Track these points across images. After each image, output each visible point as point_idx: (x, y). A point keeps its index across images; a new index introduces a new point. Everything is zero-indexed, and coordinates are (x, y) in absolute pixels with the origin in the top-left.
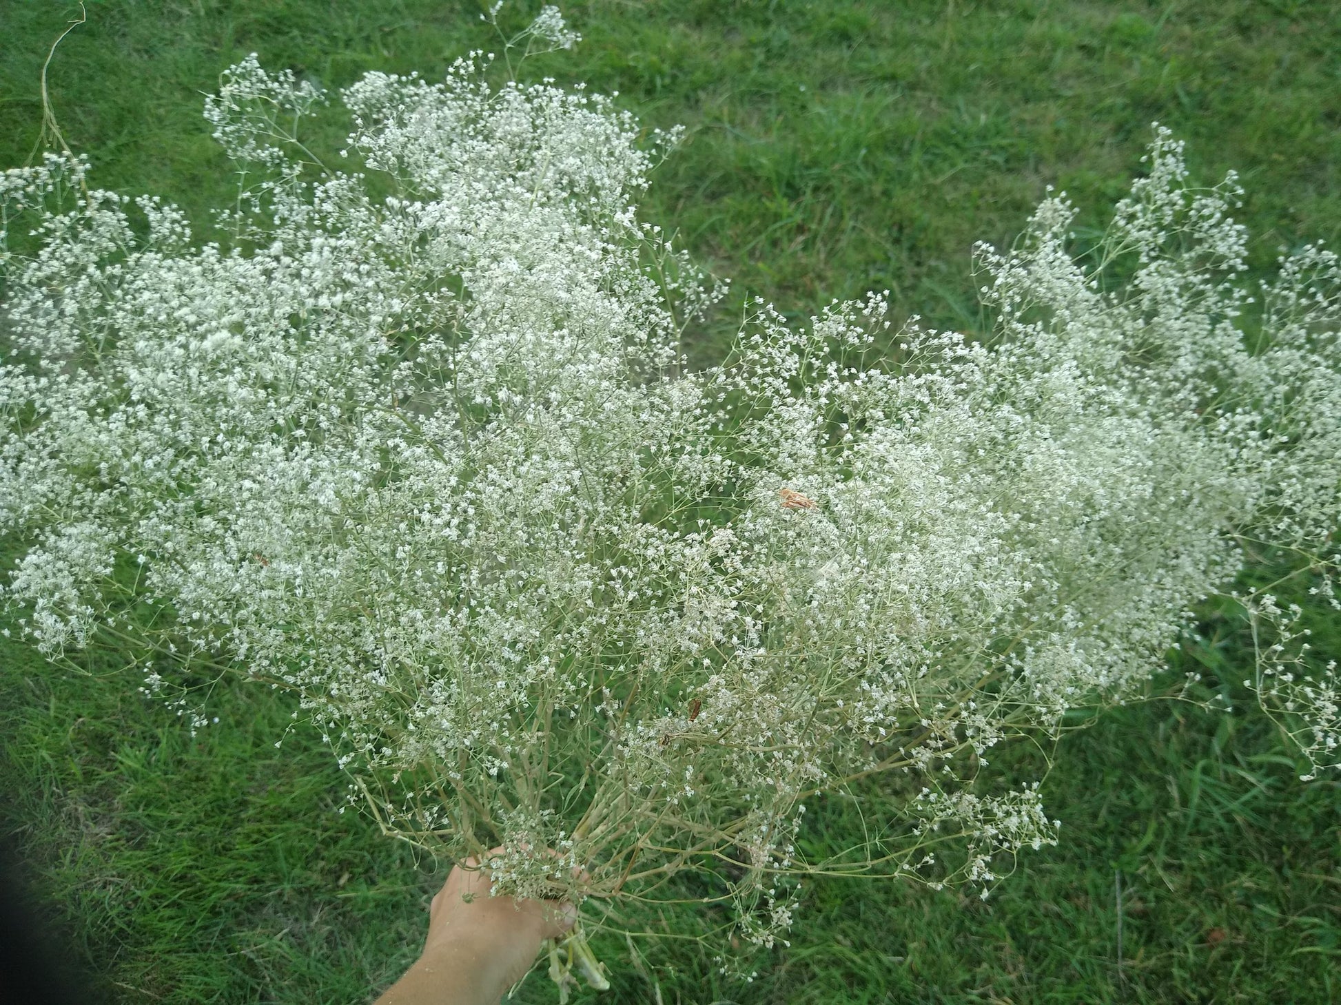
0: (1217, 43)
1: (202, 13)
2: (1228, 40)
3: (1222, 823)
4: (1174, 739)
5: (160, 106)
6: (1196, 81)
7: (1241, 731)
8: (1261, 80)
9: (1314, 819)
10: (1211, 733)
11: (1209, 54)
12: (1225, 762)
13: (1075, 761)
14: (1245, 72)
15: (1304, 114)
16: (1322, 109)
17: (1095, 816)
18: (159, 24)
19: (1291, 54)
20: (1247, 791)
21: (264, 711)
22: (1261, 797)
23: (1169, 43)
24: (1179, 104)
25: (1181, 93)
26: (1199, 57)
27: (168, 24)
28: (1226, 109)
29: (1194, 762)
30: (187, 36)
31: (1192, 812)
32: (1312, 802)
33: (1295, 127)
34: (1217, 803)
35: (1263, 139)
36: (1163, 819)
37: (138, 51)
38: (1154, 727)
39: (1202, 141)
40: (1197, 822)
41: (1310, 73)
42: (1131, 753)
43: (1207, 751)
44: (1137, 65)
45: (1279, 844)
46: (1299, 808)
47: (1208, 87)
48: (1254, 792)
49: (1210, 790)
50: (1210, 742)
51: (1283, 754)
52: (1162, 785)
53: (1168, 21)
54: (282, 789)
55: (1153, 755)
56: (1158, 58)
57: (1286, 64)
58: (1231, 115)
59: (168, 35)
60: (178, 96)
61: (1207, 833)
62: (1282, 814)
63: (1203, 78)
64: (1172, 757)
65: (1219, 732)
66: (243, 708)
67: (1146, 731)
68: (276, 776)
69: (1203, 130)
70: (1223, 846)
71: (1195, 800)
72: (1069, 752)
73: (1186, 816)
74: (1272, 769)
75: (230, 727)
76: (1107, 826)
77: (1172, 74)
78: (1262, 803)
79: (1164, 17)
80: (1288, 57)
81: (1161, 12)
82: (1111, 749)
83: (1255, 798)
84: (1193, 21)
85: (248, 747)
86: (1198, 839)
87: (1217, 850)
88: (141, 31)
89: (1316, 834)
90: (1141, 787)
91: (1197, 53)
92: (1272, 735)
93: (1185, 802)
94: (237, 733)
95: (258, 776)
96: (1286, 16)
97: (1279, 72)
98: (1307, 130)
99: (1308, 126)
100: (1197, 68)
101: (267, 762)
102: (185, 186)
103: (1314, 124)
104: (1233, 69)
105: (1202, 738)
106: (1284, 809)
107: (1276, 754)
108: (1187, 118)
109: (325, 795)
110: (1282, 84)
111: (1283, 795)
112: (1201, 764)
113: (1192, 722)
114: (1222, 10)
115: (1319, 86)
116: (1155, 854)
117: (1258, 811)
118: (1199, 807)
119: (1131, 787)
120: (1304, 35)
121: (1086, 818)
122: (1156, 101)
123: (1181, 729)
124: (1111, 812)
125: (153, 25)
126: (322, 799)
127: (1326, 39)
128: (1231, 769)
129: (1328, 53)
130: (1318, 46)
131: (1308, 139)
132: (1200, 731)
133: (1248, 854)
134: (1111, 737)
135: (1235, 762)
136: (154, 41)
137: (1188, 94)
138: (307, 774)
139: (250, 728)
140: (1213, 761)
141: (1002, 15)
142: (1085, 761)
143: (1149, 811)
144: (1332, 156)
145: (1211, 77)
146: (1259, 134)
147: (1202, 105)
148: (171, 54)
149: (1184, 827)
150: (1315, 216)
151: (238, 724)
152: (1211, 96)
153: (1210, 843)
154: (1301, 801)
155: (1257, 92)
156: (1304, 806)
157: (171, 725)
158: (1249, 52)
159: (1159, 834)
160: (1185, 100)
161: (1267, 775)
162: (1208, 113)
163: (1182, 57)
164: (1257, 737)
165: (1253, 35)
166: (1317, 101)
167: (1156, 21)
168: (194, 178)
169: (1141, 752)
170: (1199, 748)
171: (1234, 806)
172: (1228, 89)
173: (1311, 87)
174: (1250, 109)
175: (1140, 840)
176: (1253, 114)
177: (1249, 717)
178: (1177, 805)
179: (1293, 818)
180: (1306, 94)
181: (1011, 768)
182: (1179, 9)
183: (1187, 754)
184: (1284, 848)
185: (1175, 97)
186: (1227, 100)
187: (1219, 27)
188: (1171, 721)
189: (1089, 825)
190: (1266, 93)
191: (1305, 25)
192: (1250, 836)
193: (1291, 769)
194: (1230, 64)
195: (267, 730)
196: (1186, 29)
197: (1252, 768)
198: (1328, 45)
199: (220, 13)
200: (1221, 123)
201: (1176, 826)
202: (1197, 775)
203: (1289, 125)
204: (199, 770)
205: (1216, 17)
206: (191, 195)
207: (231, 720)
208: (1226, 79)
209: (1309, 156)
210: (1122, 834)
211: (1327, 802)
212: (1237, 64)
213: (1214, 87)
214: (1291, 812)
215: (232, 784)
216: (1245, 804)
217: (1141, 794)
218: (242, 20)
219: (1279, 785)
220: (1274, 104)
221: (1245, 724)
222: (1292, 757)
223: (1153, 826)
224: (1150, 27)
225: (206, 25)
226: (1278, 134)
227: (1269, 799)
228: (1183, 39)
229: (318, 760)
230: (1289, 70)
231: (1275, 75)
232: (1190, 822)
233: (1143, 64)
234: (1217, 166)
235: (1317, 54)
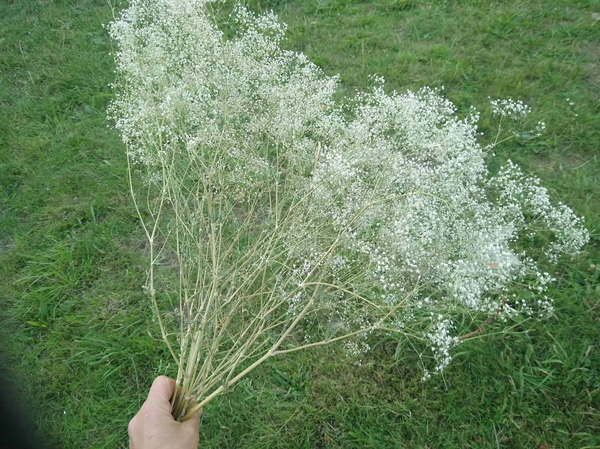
0: (477, 52)
1: (33, 83)
2: (481, 50)
3: (536, 394)
4: (508, 358)
5: (17, 126)
6: (470, 69)
7: (537, 350)
8: (497, 65)
9: (575, 386)
10: (524, 353)
11: (474, 57)
12: (532, 366)
13: (467, 375)
14: (490, 63)
15: (517, 78)
16: (524, 75)
17: (480, 399)
18: (14, 89)
19: (508, 54)
20: (544, 377)
21: (87, 405)
22: (551, 379)
23: (457, 55)
24: (465, 80)
25: (465, 75)
26: (470, 59)
27: (17, 89)
28: (485, 79)
29: (519, 368)
30: (27, 93)
31: (522, 391)
32: (573, 378)
33: (514, 83)
34: (532, 385)
35: (502, 90)
36: (510, 396)
37: (5, 102)
38: (499, 354)
39: (476, 94)
40: (524, 395)
41: (516, 60)
42: (491, 367)
43: (523, 361)
44: (444, 65)
45: (562, 400)
46: (568, 382)
47: (475, 71)
48: (547, 377)
49: (528, 379)
50: (524, 357)
51: (556, 358)
52: (506, 380)
53: (455, 45)
54: (100, 442)
55: (500, 366)
56: (453, 61)
57: (506, 58)
58: (487, 82)
59: (18, 94)
60: (25, 120)
61: (530, 400)
62: (561, 386)
63: (473, 67)
64: (508, 367)
65: (527, 352)
66: (77, 405)
67: (495, 356)
68: (96, 437)
69: (476, 89)
70: (538, 404)
71: (522, 385)
72: (464, 371)
73: (519, 393)
74: (553, 366)
75: (71, 415)
76: (486, 402)
77: (460, 67)
78: (551, 382)
79: (453, 44)
80: (507, 55)
81: (452, 42)
82: (482, 367)
83: (548, 380)
84: (465, 44)
85: (81, 424)
86: (526, 403)
87: (536, 407)
88: (5, 93)
89: (578, 392)
90: (497, 382)
91: (469, 57)
92: (550, 351)
93: (518, 387)
94: (75, 417)
95: (87, 438)
96: (503, 38)
97: (504, 61)
98: (520, 84)
99: (520, 83)
100: (469, 64)
101: (91, 430)
102: (31, 160)
103: (522, 81)
104: (485, 62)
105: (520, 356)
106: (562, 383)
107: (553, 358)
108: (469, 86)
109: (120, 443)
110: (506, 66)
111: (560, 377)
112: (522, 368)
113: (515, 350)
114: (477, 38)
115: (521, 65)
116: (509, 413)
117: (551, 386)
118: (524, 387)
119: (494, 383)
120: (511, 45)
121: (476, 401)
122: (454, 79)
123: (511, 353)
124: (486, 396)
125: (11, 90)
126: (119, 445)
127: (521, 47)
128: (535, 368)
129: (522, 52)
130: (517, 49)
131: (521, 88)
132: (518, 353)
133: (549, 406)
134: (481, 361)
135: (537, 365)
136: (11, 97)
137: (468, 75)
138: (111, 433)
139: (81, 415)
140: (527, 366)
141: (385, 51)
142: (471, 374)
143: (503, 393)
144: (531, 94)
145: (476, 67)
146: (500, 88)
147: (474, 79)
148: (20, 102)
149: (520, 398)
150: (529, 120)
151: (75, 413)
152: (477, 75)
153: (532, 404)
154: (568, 378)
155: (496, 71)
156: (570, 381)
157: (43, 418)
158: (491, 55)
159: (509, 403)
160: (467, 78)
161: (552, 369)
162: (477, 82)
163: (463, 60)
164: (544, 352)
165: (491, 47)
166: (521, 71)
167: (450, 46)
168: (35, 156)
169: (495, 366)
170: (520, 361)
171: (540, 385)
172: (484, 71)
173: (518, 66)
174: (494, 78)
175: (501, 408)
176: (497, 80)
177: (539, 343)
178: (515, 389)
179: (566, 387)
180: (516, 69)
181: (439, 382)
182: (458, 40)
183: (515, 364)
184: (565, 401)
185: (463, 77)
186: (484, 76)
187: (477, 45)
188: (505, 350)
189: (478, 404)
190: (500, 71)
191: (511, 42)
192: (549, 398)
193: (561, 364)
194: (483, 61)
195: (89, 414)
196: (463, 48)
197: (544, 366)
198: (522, 49)
199: (42, 82)
200: (483, 85)
201: (515, 398)
202: (521, 373)
203: (512, 83)
204: (59, 439)
205: (474, 41)
206: (34, 164)
207: (72, 412)
208: (483, 67)
209: (522, 95)
210: (493, 405)
211: (580, 377)
212: (486, 60)
213: (478, 71)
214: (564, 384)
215: (75, 444)
216: (543, 384)
217: (498, 385)
218: (52, 84)
219: (558, 372)
220: (504, 75)
221: (538, 346)
222: (561, 359)
223: (506, 400)
224: (448, 49)
225: (35, 88)
226: (508, 87)
227: (554, 379)
228: (462, 52)
229: (115, 426)
230: (508, 60)
231: (503, 63)
232: (522, 396)
233: (447, 65)
234: (484, 104)
235: (518, 53)
